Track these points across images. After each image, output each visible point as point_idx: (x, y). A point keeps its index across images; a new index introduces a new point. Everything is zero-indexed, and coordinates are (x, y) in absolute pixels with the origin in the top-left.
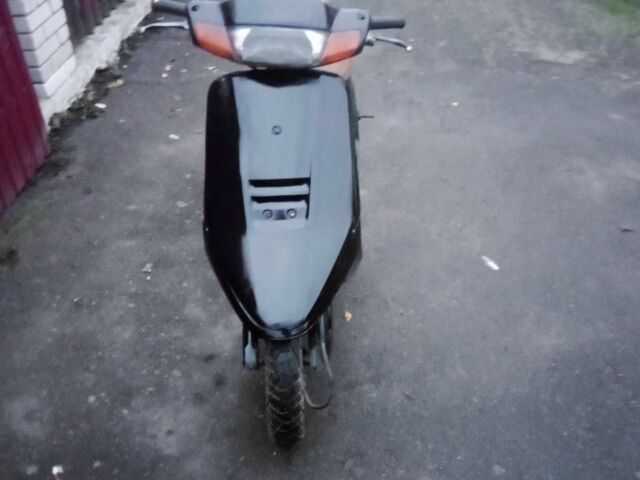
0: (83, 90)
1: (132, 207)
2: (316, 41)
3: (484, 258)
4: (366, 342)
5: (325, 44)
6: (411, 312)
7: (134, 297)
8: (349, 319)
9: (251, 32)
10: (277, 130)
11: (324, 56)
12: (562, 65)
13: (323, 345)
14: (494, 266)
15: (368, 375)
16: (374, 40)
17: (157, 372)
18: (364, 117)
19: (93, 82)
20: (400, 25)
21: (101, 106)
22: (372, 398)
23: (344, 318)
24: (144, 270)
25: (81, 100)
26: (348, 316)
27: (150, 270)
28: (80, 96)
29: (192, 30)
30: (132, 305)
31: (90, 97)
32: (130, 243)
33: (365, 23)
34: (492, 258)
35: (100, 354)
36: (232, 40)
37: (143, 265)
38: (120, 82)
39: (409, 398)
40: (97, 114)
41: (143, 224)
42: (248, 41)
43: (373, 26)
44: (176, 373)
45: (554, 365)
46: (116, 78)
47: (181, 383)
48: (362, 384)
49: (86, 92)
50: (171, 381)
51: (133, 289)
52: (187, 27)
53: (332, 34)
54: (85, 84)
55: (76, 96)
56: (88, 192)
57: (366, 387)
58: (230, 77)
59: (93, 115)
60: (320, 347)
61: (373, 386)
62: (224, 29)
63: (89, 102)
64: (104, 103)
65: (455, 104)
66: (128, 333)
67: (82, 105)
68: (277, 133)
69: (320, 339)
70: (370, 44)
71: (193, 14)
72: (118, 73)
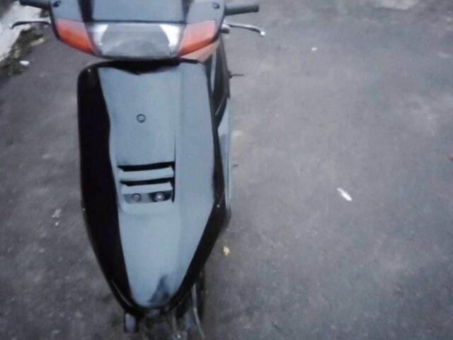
0: (9, 50)
1: (46, 157)
2: (172, 34)
3: (340, 190)
4: (241, 275)
5: (181, 36)
6: (279, 244)
7: (44, 242)
8: (226, 254)
9: (108, 28)
10: (141, 118)
11: (181, 48)
12: (399, 11)
13: (195, 310)
14: (348, 198)
15: (242, 307)
16: (229, 27)
17: (62, 315)
18: (235, 75)
19: (19, 42)
20: (255, 9)
21: (25, 63)
22: (245, 330)
23: (222, 252)
24: (53, 216)
25: (8, 59)
26: (226, 250)
27: (58, 217)
28: (7, 56)
29: (54, 26)
30: (42, 250)
31: (16, 55)
32: (42, 191)
33: (221, 12)
34: (346, 190)
35: (13, 299)
36: (91, 35)
37: (53, 211)
38: (41, 40)
39: (277, 328)
40: (21, 70)
41: (55, 172)
42: (107, 36)
43: (229, 12)
44: (79, 315)
45: (398, 289)
46: (37, 37)
47: (82, 325)
48: (238, 316)
49: (13, 51)
50: (74, 323)
51: (44, 235)
52: (50, 22)
53: (188, 26)
54: (11, 45)
55: (4, 55)
56: (11, 143)
57: (241, 319)
58: (95, 68)
59: (19, 71)
60: (193, 312)
61: (248, 318)
62: (82, 25)
63: (14, 59)
64: (27, 60)
65: (314, 49)
66: (37, 278)
67: (9, 63)
68: (142, 121)
69: (192, 305)
70: (226, 31)
71: (55, 10)
72: (39, 32)
